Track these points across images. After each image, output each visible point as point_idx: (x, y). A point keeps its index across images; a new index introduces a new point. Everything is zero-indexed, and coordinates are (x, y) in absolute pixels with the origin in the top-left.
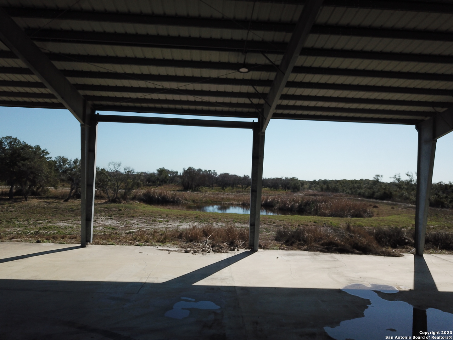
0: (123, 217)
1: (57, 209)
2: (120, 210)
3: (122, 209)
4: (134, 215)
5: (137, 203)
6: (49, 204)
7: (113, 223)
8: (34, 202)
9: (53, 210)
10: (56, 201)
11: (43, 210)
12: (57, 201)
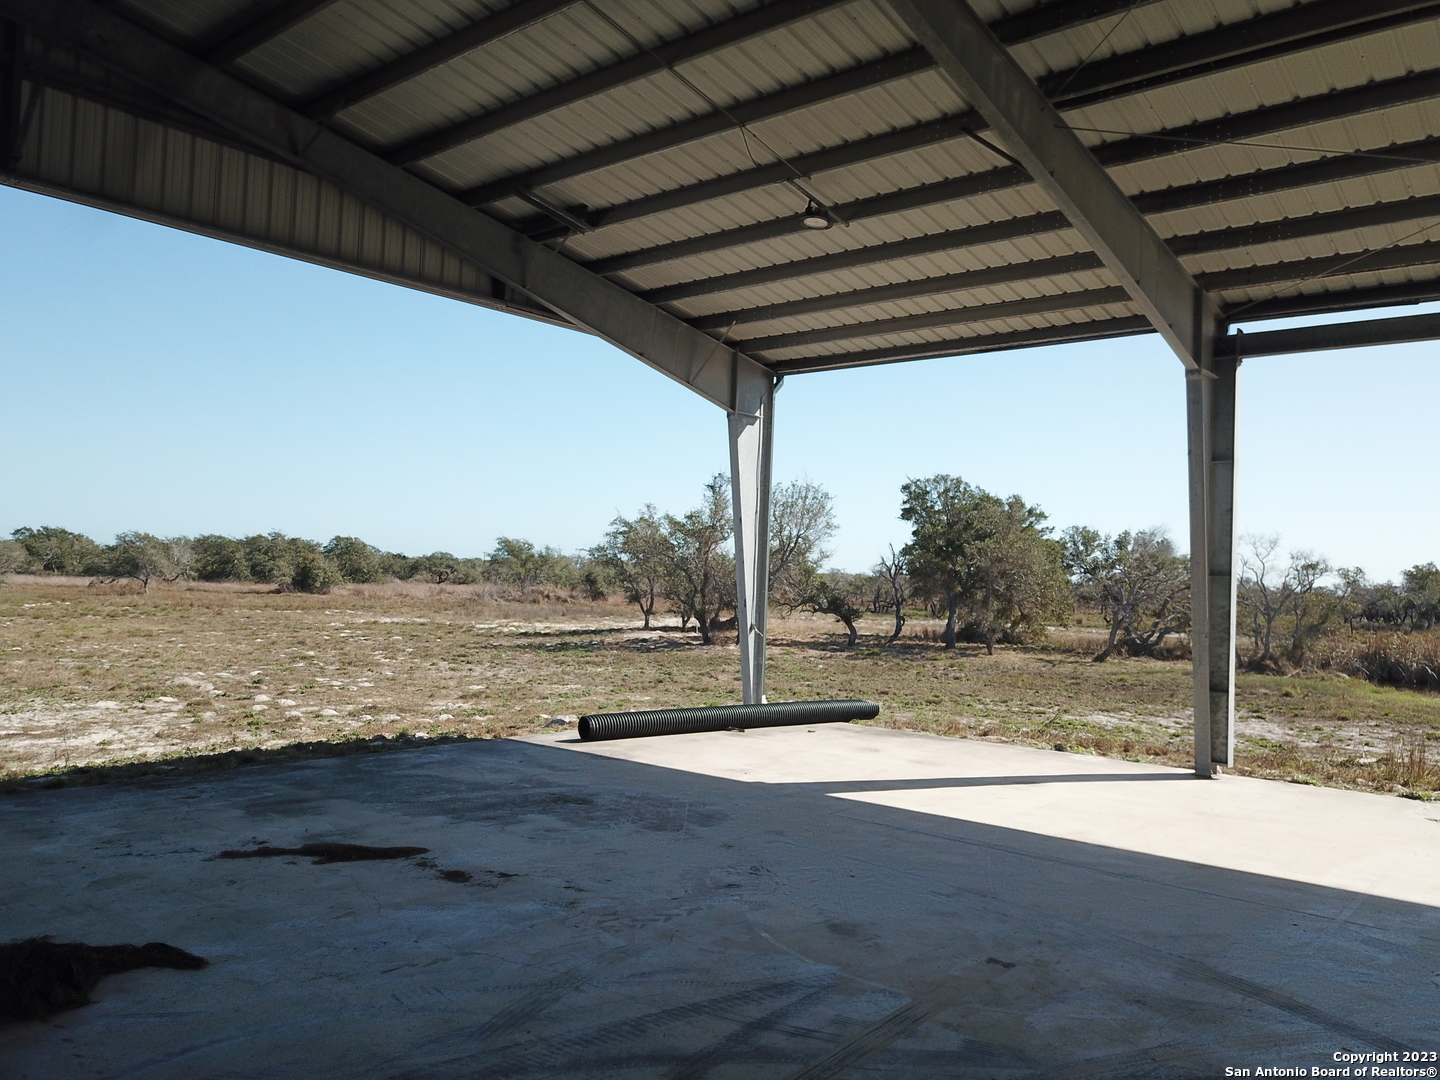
0: (1302, 716)
1: (1079, 681)
2: (1287, 695)
3: (1293, 692)
4: (1345, 713)
5: (1344, 678)
6: (1054, 666)
7: (1270, 732)
8: (1011, 658)
9: (1069, 682)
10: (1069, 660)
11: (1039, 681)
12: (1072, 659)
